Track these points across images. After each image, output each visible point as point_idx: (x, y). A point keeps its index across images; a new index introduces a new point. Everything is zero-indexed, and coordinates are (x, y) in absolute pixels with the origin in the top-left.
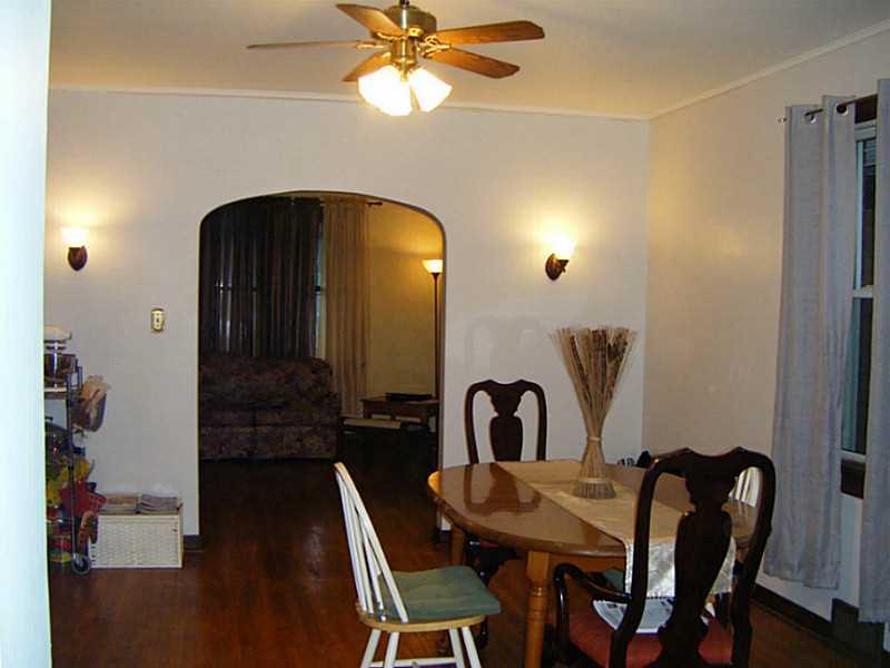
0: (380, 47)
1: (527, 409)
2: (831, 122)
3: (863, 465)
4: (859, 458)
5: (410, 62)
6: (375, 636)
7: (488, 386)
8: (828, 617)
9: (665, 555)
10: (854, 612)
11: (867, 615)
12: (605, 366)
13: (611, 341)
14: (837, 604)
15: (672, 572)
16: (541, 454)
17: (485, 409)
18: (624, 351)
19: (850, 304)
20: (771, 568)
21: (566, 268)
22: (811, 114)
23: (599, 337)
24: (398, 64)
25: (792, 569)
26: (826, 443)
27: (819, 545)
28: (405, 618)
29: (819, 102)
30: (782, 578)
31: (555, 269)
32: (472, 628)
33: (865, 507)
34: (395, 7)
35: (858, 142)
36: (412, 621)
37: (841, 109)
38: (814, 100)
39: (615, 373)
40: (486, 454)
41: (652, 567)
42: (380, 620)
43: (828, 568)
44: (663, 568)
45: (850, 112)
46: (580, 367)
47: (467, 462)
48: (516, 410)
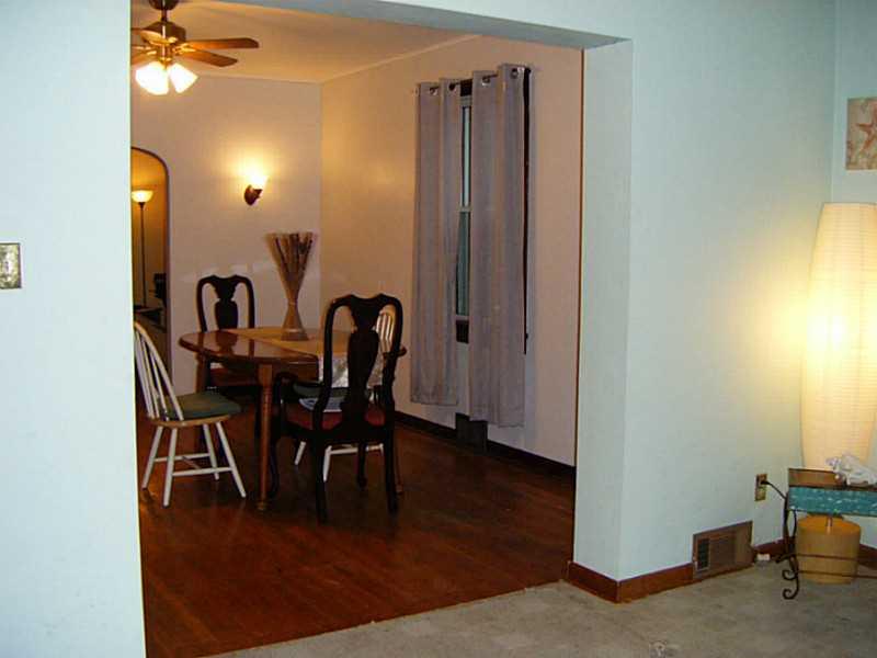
0: (148, 48)
1: (240, 296)
2: (445, 96)
3: (468, 322)
4: (466, 318)
5: (169, 59)
6: (160, 430)
7: (213, 280)
8: (453, 426)
9: (342, 362)
10: (467, 418)
11: (476, 417)
12: (298, 257)
13: (302, 240)
14: (460, 417)
15: (346, 373)
16: (252, 324)
17: (211, 296)
18: (309, 247)
19: (458, 218)
20: (415, 398)
21: (261, 195)
22: (433, 89)
23: (294, 238)
24: (162, 62)
25: (427, 395)
26: (445, 305)
27: (444, 376)
28: (181, 418)
29: (438, 81)
30: (423, 403)
31: (251, 196)
32: (223, 424)
33: (470, 349)
34: (158, 23)
35: (464, 108)
36: (186, 419)
37: (452, 87)
38: (435, 80)
39: (305, 261)
40: (212, 325)
41: (334, 370)
42: (165, 420)
43: (451, 392)
44: (341, 370)
45: (458, 89)
46: (283, 258)
47: (199, 330)
48: (232, 296)
